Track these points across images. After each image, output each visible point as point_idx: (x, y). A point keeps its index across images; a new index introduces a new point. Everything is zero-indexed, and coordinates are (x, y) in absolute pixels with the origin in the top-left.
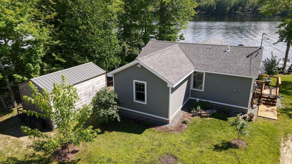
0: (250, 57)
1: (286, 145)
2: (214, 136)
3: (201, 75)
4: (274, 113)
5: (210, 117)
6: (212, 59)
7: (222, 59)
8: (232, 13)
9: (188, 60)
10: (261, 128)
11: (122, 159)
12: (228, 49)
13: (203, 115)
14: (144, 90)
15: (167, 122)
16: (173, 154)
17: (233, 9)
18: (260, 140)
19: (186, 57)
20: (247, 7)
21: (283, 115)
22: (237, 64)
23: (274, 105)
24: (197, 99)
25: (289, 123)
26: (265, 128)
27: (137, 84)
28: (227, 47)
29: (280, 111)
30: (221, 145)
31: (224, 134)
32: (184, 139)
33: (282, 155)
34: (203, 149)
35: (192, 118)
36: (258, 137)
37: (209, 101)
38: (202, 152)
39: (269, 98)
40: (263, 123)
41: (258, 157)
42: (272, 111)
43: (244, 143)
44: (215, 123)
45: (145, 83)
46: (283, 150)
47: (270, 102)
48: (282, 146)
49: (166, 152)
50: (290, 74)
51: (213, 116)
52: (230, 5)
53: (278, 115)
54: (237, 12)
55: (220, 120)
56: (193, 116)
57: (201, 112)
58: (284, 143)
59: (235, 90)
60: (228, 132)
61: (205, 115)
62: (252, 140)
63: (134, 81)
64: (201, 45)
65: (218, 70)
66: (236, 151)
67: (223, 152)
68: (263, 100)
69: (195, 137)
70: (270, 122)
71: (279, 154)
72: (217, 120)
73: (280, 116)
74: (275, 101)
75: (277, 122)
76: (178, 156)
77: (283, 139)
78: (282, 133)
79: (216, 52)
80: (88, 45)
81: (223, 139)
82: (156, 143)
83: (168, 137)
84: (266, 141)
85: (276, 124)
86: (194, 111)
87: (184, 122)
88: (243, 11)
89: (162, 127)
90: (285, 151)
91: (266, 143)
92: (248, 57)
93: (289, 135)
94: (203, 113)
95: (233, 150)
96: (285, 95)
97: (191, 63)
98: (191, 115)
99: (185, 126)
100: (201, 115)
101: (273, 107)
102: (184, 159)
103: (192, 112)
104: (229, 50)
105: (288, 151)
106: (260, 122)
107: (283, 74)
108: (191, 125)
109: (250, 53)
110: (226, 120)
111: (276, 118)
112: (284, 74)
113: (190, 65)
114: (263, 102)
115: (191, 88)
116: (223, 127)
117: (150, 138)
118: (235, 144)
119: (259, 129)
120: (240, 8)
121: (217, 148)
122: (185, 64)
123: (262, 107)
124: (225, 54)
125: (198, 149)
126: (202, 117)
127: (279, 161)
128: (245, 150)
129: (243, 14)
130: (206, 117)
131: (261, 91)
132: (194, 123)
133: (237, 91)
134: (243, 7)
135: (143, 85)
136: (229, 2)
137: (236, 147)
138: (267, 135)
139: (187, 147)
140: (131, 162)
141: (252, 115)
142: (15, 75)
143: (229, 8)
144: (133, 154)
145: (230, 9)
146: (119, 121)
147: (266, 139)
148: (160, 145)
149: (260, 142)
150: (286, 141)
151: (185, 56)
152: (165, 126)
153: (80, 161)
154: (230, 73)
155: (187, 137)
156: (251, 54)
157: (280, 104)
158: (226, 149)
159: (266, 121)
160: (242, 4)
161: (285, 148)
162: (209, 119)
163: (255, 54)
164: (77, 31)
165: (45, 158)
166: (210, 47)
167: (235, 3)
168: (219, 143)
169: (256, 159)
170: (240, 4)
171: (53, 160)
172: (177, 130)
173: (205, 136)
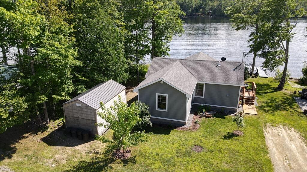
0: (236, 70)
1: (267, 131)
2: (221, 130)
3: (202, 85)
4: (255, 110)
5: (213, 117)
6: (209, 73)
7: (216, 73)
8: (193, 15)
9: (190, 74)
10: (248, 121)
11: (166, 152)
13: (208, 116)
14: (165, 101)
15: (184, 124)
16: (199, 145)
17: (195, 11)
18: (250, 129)
19: (188, 72)
20: (207, 9)
21: (260, 111)
22: (228, 76)
23: (253, 104)
24: (201, 104)
25: (265, 116)
26: (251, 121)
27: (159, 96)
28: (218, 62)
29: (258, 108)
30: (227, 136)
31: (226, 128)
32: (201, 134)
33: (266, 138)
34: (217, 139)
35: (200, 119)
36: (248, 127)
37: (210, 105)
38: (216, 141)
39: (249, 99)
40: (249, 117)
41: (252, 140)
42: (253, 109)
43: (241, 133)
44: (217, 121)
45: (167, 95)
46: (266, 135)
47: (250, 102)
48: (264, 132)
49: (194, 144)
50: (257, 77)
51: (214, 116)
52: (192, 7)
53: (257, 111)
54: (199, 14)
55: (220, 119)
56: (200, 117)
57: (206, 114)
58: (265, 130)
59: (228, 96)
60: (229, 127)
61: (209, 116)
62: (245, 130)
63: (157, 94)
64: (197, 61)
65: (215, 82)
66: (238, 138)
67: (230, 140)
68: (245, 101)
69: (208, 132)
70: (253, 117)
71: (264, 137)
72: (218, 118)
73: (259, 112)
74: (253, 101)
75: (257, 116)
76: (203, 146)
77: (264, 127)
78: (263, 124)
79: (210, 67)
81: (227, 131)
82: (183, 139)
83: (190, 134)
84: (254, 129)
85: (257, 118)
86: (201, 113)
87: (196, 123)
88: (204, 13)
89: (182, 127)
90: (267, 135)
91: (254, 131)
92: (234, 70)
93: (267, 124)
94: (207, 115)
95: (236, 138)
96: (258, 95)
97: (194, 77)
98: (199, 116)
99: (198, 125)
100: (206, 116)
101: (252, 106)
102: (207, 147)
103: (199, 114)
104: (220, 65)
105: (268, 135)
106: (247, 117)
108: (202, 124)
109: (235, 67)
110: (225, 118)
111: (256, 113)
112: (253, 78)
113: (193, 78)
114: (245, 102)
115: (194, 96)
116: (224, 123)
117: (177, 136)
118: (236, 134)
119: (248, 123)
120: (201, 10)
121: (225, 138)
122: (190, 78)
123: (245, 106)
124: (217, 68)
125: (214, 139)
126: (207, 117)
127: (265, 141)
128: (243, 137)
129: (204, 15)
130: (210, 117)
131: (243, 94)
132: (204, 123)
133: (229, 96)
134: (204, 9)
135: (165, 97)
136: (190, 4)
137: (237, 135)
138: (254, 126)
139: (206, 139)
140: (173, 153)
141: (241, 113)
142: (54, 96)
143: (190, 10)
144: (172, 148)
145: (192, 11)
146: (152, 126)
147: (254, 128)
148: (187, 140)
149: (250, 131)
150: (266, 128)
151: (187, 70)
152: (184, 127)
153: (136, 157)
154: (224, 83)
155: (203, 133)
156: (237, 68)
157: (257, 103)
158: (231, 137)
159: (250, 116)
160: (202, 6)
161: (267, 133)
162: (212, 118)
163: (239, 68)
164: (97, 54)
165: (108, 159)
166: (205, 62)
167: (195, 5)
168: (226, 134)
169: (251, 142)
170: (200, 7)
171: (116, 158)
172: (193, 129)
173: (214, 131)
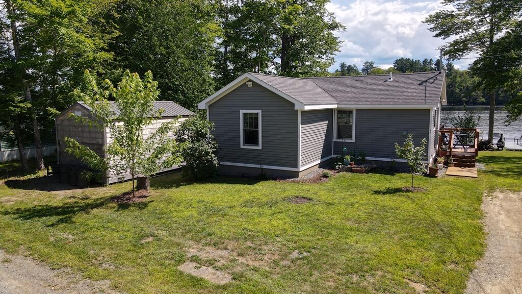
0: (424, 84)
1: (492, 196)
5: (367, 171)
7: (380, 90)
9: (327, 95)
10: (450, 182)
12: (390, 78)
14: (257, 126)
15: (295, 176)
16: (305, 196)
21: (487, 175)
22: (405, 93)
23: (473, 166)
26: (456, 182)
27: (245, 116)
28: (388, 76)
29: (483, 172)
30: (384, 191)
31: (389, 184)
32: (323, 187)
33: (484, 202)
36: (444, 186)
39: (463, 157)
42: (469, 171)
43: (422, 190)
44: (374, 176)
45: (260, 112)
46: (487, 199)
47: (466, 162)
48: (484, 195)
49: (295, 195)
50: (501, 150)
51: (372, 172)
53: (479, 174)
55: (383, 175)
56: (337, 172)
57: (351, 166)
58: (488, 194)
59: (405, 133)
60: (396, 183)
61: (359, 169)
63: (242, 112)
64: (346, 78)
65: (376, 103)
66: (409, 194)
67: (388, 195)
68: (456, 161)
70: (466, 179)
71: (479, 200)
72: (378, 175)
73: (483, 175)
74: (474, 160)
75: (477, 179)
76: (315, 198)
77: (486, 191)
78: (485, 187)
79: (371, 83)
80: (167, 80)
82: (278, 190)
83: (297, 186)
86: (340, 166)
87: (324, 176)
89: (287, 180)
90: (490, 199)
91: (458, 191)
92: (420, 84)
93: (496, 188)
94: (355, 167)
95: (404, 194)
97: (333, 98)
99: (326, 180)
100: (352, 170)
101: (471, 169)
103: (337, 167)
104: (392, 79)
105: (494, 199)
106: (449, 179)
107: (490, 150)
108: (335, 179)
109: (424, 80)
111: (476, 176)
112: (492, 150)
113: (330, 99)
114: (454, 163)
115: (335, 139)
117: (268, 187)
121: (378, 193)
123: (453, 169)
124: (385, 84)
125: (347, 193)
126: (354, 172)
128: (424, 193)
130: (360, 172)
132: (341, 177)
133: (408, 133)
135: (256, 117)
138: (461, 187)
139: (329, 192)
140: (238, 202)
144: (241, 197)
149: (447, 190)
150: (492, 193)
152: (293, 179)
153: (152, 202)
155: (329, 186)
156: (426, 81)
157: (484, 167)
158: (392, 193)
159: (459, 179)
162: (365, 174)
163: (432, 80)
166: (362, 78)
168: (382, 189)
169: (441, 200)
172: (311, 182)
